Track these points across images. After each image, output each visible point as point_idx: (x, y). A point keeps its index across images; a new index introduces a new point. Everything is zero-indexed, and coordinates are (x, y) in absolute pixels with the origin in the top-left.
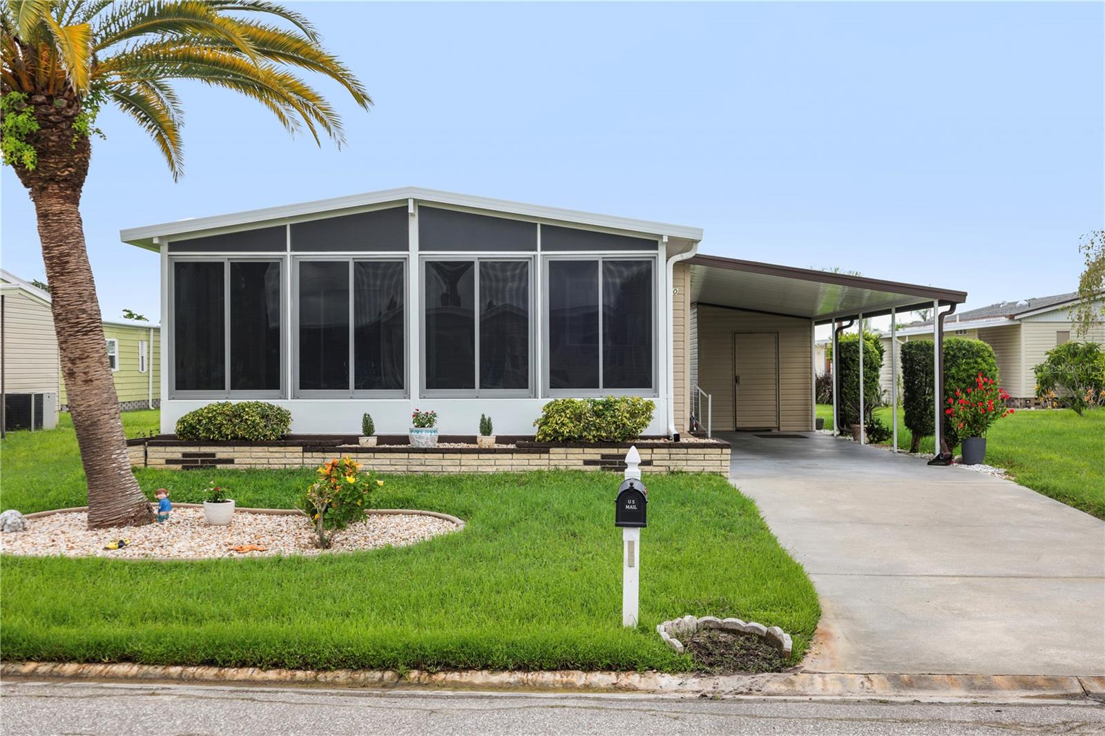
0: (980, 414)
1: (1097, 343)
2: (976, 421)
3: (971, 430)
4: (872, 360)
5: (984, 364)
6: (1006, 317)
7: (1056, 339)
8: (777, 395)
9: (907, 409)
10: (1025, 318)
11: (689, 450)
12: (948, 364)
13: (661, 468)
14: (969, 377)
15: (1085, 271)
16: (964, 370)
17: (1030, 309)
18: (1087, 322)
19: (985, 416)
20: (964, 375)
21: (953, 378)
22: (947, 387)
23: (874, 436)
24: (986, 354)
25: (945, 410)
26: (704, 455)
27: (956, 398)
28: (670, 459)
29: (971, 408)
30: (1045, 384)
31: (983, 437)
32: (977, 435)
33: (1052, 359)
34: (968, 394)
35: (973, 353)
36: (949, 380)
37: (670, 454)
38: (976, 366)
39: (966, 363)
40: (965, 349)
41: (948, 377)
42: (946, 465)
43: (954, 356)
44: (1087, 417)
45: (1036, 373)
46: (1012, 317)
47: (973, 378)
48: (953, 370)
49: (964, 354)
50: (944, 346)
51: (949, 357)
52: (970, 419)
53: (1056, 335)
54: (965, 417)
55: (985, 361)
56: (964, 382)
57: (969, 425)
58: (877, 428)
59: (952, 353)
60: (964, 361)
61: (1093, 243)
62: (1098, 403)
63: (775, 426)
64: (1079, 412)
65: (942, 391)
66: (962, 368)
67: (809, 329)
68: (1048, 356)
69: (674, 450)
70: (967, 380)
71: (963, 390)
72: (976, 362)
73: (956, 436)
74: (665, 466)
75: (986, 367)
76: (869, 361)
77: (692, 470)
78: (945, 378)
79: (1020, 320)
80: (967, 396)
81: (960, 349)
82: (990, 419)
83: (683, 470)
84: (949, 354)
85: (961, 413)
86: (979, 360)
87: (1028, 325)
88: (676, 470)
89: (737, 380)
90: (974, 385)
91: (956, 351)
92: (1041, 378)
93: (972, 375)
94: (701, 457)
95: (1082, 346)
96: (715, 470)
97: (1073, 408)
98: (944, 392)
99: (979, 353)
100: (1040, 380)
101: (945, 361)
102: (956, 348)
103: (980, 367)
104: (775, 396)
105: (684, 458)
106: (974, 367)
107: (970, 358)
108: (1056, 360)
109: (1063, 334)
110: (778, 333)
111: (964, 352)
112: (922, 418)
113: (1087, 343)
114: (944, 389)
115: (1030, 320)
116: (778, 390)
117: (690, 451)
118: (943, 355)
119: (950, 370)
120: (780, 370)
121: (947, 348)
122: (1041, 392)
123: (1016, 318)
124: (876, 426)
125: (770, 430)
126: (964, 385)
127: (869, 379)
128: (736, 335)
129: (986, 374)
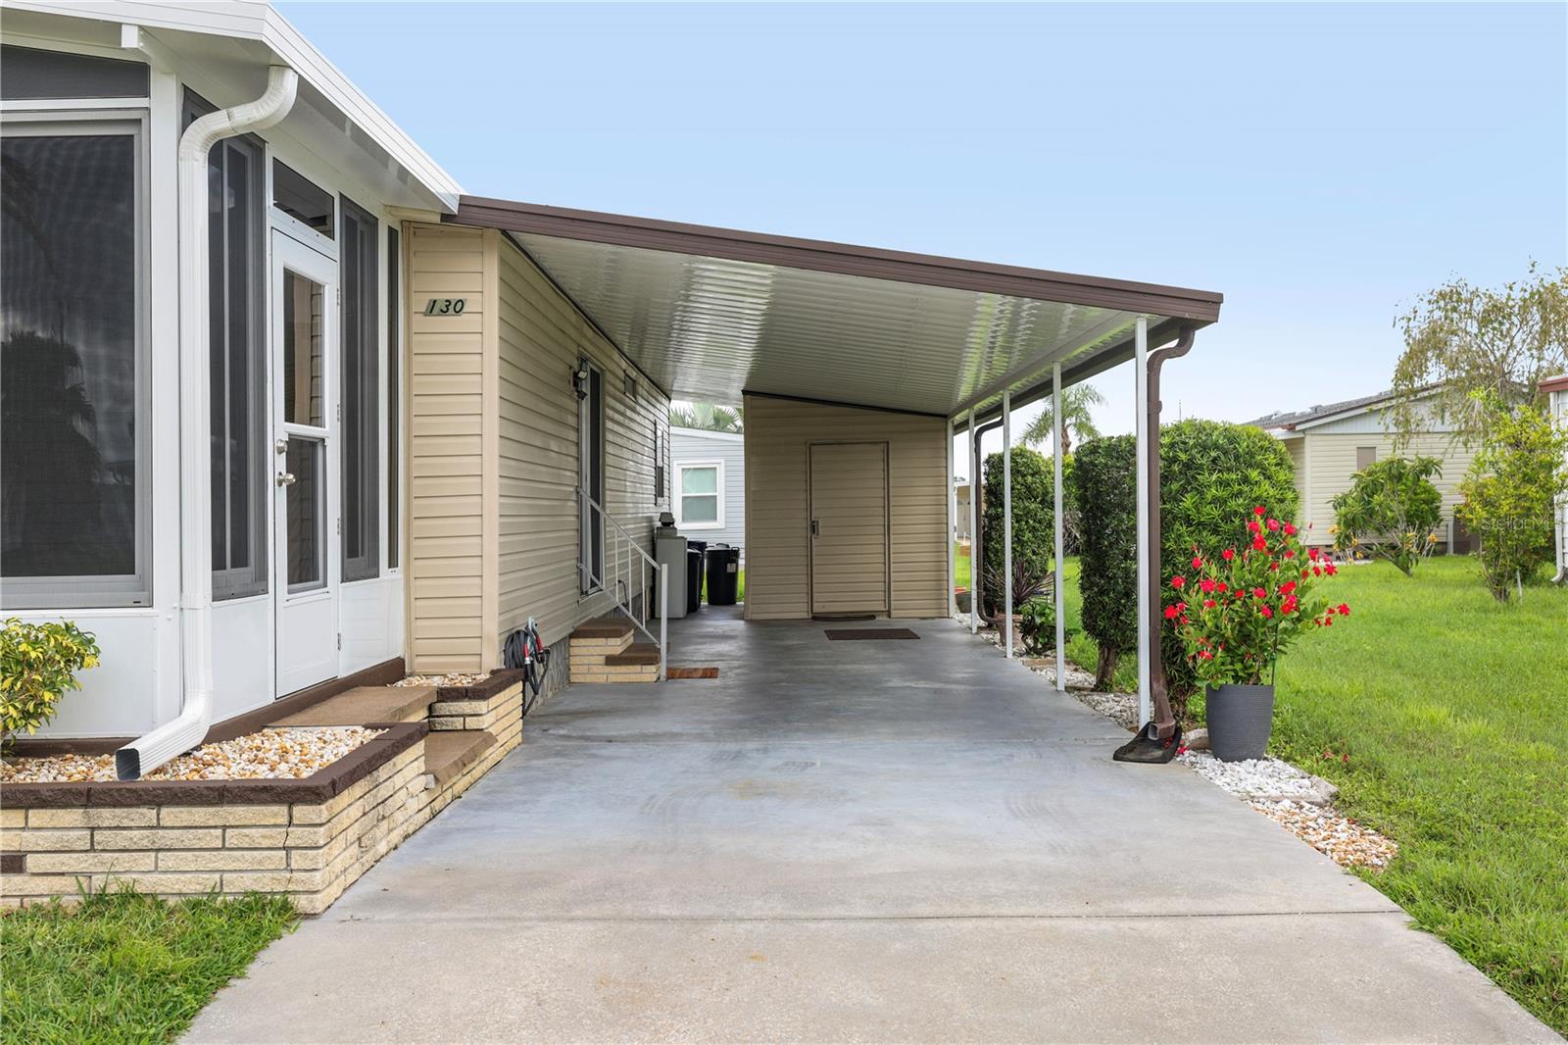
0: (1257, 620)
1: (1437, 457)
2: (1245, 638)
3: (1232, 663)
4: (1046, 488)
5: (1266, 485)
6: (1283, 427)
7: (1355, 458)
8: (887, 553)
9: (1088, 592)
10: (1310, 428)
11: (164, 811)
12: (1175, 486)
13: (57, 884)
14: (1227, 518)
15: (1406, 353)
16: (1215, 500)
17: (1316, 416)
18: (1407, 430)
19: (1270, 623)
20: (1216, 513)
21: (1188, 521)
22: (1171, 545)
23: (1036, 640)
24: (1272, 459)
25: (1164, 602)
26: (225, 828)
27: (1194, 573)
28: (92, 849)
29: (1233, 602)
30: (1351, 524)
31: (1266, 681)
32: (1248, 677)
33: (1361, 486)
34: (1224, 563)
35: (1237, 457)
36: (1177, 526)
37: (93, 829)
38: (1246, 489)
39: (1221, 483)
40: (1216, 447)
41: (1175, 518)
42: (1164, 760)
43: (1188, 465)
44: (1419, 577)
45: (1336, 508)
46: (1291, 428)
47: (1237, 521)
48: (1188, 501)
49: (1214, 460)
50: (1165, 440)
51: (1176, 468)
52: (1229, 633)
53: (1355, 453)
54: (1217, 627)
55: (1269, 478)
56: (1215, 531)
57: (1227, 650)
58: (1042, 624)
59: (1183, 457)
60: (1214, 477)
61: (1416, 312)
62: (1425, 552)
63: (883, 609)
64: (1406, 570)
65: (1158, 553)
66: (1209, 497)
67: (944, 434)
68: (1356, 480)
69: (106, 812)
70: (1225, 527)
71: (1213, 554)
72: (1246, 480)
73: (1190, 675)
74: (75, 874)
75: (1272, 492)
76: (1040, 490)
77: (177, 888)
78: (1164, 523)
79: (1303, 431)
80: (1222, 568)
81: (1205, 448)
82: (1285, 630)
83: (139, 889)
84: (1175, 460)
85: (1206, 616)
86: (1254, 474)
87: (1315, 438)
88: (112, 889)
89: (814, 528)
90: (1244, 539)
91: (1194, 452)
92: (1345, 516)
93: (1236, 513)
94: (213, 838)
95: (1411, 464)
96: (264, 884)
97: (1396, 564)
98: (1164, 557)
99: (1252, 456)
100: (1343, 519)
101: (1166, 479)
102: (1195, 446)
103: (1257, 491)
104: (882, 556)
105: (145, 843)
106: (1240, 493)
107: (1229, 470)
108: (1369, 488)
109: (1365, 452)
110: (888, 443)
111: (1213, 454)
112: (1119, 613)
113: (1420, 459)
114: (1163, 550)
115: (1318, 431)
116: (887, 546)
117: (170, 815)
118: (1161, 464)
119: (1179, 501)
120: (891, 509)
121: (1172, 445)
122: (1344, 540)
123: (1298, 428)
124: (1038, 620)
125: (872, 617)
126: (1214, 540)
127: (1040, 522)
128: (812, 447)
129: (1272, 510)
